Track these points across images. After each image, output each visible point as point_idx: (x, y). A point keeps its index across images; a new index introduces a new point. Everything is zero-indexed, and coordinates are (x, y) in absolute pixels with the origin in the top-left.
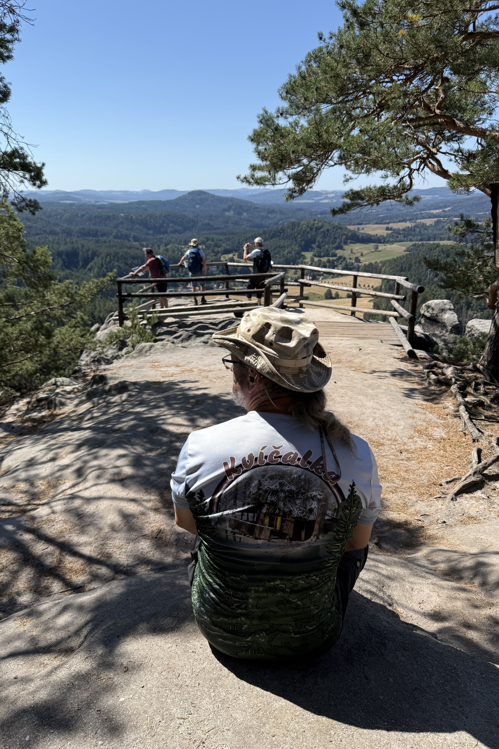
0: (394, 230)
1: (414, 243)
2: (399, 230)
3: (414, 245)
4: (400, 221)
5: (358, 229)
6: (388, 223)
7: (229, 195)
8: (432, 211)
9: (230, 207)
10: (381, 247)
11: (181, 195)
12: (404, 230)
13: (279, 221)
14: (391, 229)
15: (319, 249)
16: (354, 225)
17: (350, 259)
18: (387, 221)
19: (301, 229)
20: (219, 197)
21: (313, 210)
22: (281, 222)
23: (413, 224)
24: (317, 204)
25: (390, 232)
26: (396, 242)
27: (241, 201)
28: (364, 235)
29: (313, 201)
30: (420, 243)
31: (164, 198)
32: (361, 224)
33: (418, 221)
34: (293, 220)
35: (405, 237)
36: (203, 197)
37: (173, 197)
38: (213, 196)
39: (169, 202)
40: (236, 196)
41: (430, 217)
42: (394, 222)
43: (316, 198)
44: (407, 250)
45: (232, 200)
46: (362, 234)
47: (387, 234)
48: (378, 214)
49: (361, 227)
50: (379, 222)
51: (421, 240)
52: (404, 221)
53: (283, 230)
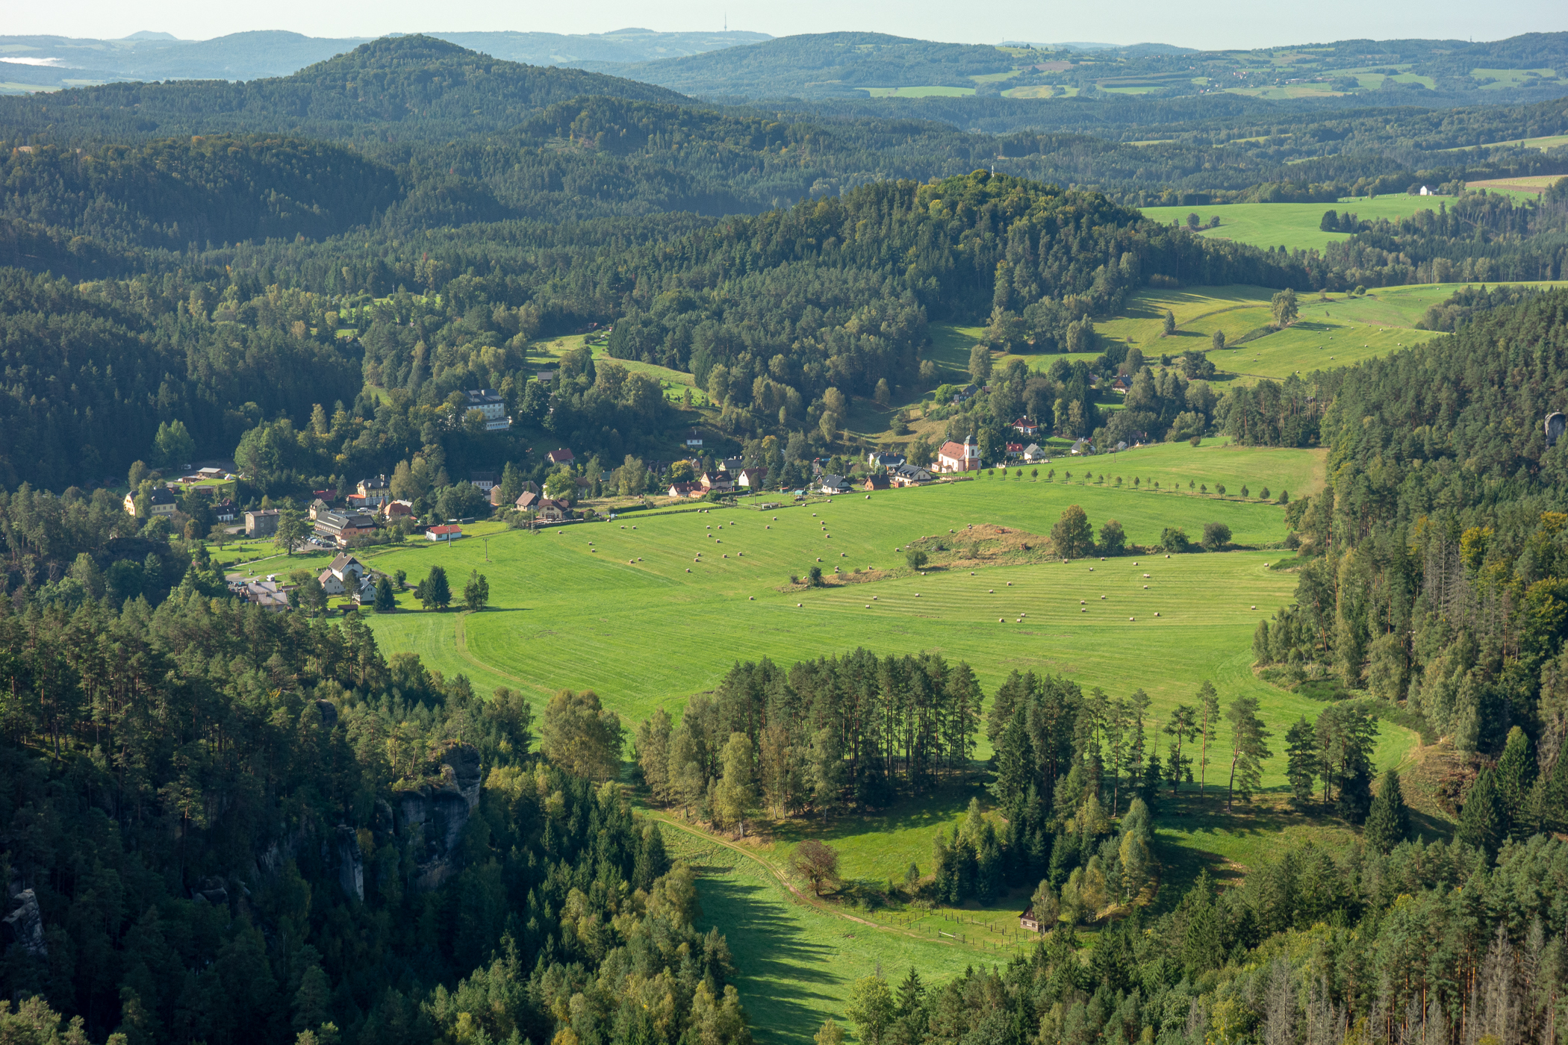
0: (1364, 227)
1: (1461, 288)
2: (1385, 228)
3: (1466, 299)
4: (1385, 189)
5: (1194, 220)
6: (1331, 198)
7: (560, 60)
8: (1530, 143)
9: (569, 114)
10: (1311, 306)
11: (327, 56)
12: (1408, 227)
13: (810, 180)
14: (1347, 224)
15: (1012, 317)
16: (1173, 202)
17: (1167, 361)
18: (1327, 186)
19: (922, 219)
20: (514, 66)
21: (974, 131)
22: (816, 186)
23: (1451, 202)
24: (991, 106)
25: (1343, 237)
26: (1378, 281)
27: (622, 86)
28: (1224, 251)
29: (970, 92)
30: (1491, 287)
31: (237, 72)
32: (1205, 200)
33: (1473, 186)
34: (879, 178)
35: (1416, 260)
36: (432, 66)
37: (285, 69)
38: (486, 63)
39: (263, 89)
40: (595, 64)
41: (1523, 171)
42: (1361, 193)
43: (980, 79)
44: (1434, 320)
45: (572, 80)
46: (1217, 244)
47: (1332, 246)
48: (1281, 155)
49: (1205, 212)
50: (1288, 187)
51: (1494, 275)
52: (1406, 184)
53: (832, 224)
